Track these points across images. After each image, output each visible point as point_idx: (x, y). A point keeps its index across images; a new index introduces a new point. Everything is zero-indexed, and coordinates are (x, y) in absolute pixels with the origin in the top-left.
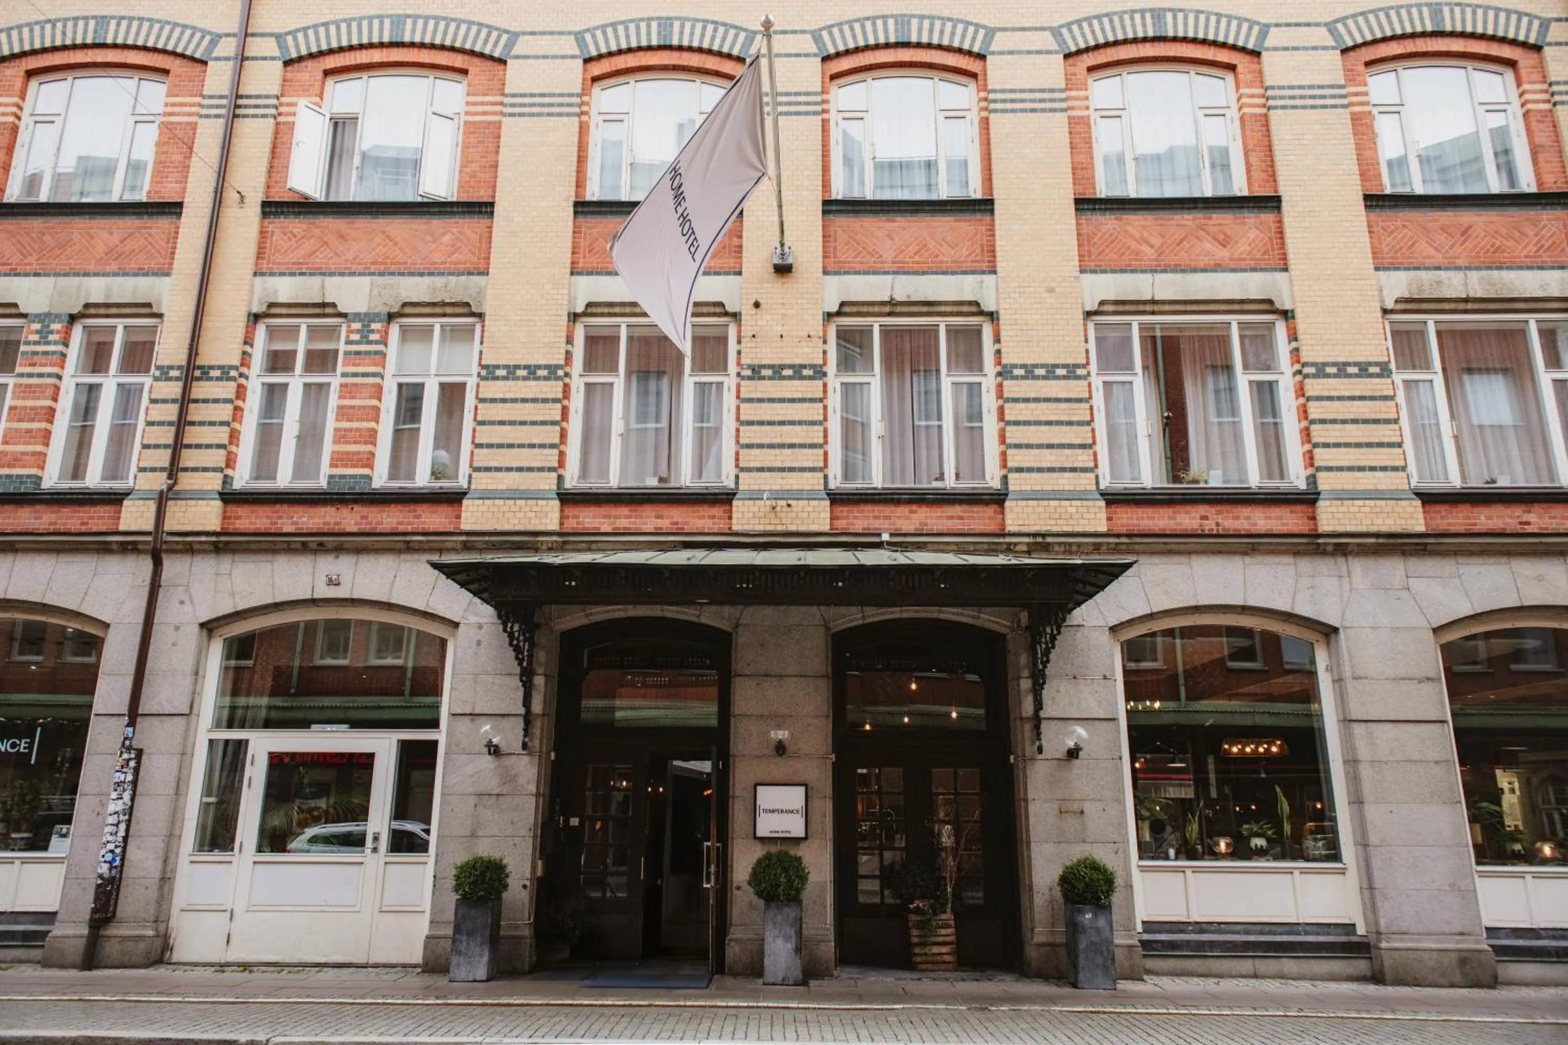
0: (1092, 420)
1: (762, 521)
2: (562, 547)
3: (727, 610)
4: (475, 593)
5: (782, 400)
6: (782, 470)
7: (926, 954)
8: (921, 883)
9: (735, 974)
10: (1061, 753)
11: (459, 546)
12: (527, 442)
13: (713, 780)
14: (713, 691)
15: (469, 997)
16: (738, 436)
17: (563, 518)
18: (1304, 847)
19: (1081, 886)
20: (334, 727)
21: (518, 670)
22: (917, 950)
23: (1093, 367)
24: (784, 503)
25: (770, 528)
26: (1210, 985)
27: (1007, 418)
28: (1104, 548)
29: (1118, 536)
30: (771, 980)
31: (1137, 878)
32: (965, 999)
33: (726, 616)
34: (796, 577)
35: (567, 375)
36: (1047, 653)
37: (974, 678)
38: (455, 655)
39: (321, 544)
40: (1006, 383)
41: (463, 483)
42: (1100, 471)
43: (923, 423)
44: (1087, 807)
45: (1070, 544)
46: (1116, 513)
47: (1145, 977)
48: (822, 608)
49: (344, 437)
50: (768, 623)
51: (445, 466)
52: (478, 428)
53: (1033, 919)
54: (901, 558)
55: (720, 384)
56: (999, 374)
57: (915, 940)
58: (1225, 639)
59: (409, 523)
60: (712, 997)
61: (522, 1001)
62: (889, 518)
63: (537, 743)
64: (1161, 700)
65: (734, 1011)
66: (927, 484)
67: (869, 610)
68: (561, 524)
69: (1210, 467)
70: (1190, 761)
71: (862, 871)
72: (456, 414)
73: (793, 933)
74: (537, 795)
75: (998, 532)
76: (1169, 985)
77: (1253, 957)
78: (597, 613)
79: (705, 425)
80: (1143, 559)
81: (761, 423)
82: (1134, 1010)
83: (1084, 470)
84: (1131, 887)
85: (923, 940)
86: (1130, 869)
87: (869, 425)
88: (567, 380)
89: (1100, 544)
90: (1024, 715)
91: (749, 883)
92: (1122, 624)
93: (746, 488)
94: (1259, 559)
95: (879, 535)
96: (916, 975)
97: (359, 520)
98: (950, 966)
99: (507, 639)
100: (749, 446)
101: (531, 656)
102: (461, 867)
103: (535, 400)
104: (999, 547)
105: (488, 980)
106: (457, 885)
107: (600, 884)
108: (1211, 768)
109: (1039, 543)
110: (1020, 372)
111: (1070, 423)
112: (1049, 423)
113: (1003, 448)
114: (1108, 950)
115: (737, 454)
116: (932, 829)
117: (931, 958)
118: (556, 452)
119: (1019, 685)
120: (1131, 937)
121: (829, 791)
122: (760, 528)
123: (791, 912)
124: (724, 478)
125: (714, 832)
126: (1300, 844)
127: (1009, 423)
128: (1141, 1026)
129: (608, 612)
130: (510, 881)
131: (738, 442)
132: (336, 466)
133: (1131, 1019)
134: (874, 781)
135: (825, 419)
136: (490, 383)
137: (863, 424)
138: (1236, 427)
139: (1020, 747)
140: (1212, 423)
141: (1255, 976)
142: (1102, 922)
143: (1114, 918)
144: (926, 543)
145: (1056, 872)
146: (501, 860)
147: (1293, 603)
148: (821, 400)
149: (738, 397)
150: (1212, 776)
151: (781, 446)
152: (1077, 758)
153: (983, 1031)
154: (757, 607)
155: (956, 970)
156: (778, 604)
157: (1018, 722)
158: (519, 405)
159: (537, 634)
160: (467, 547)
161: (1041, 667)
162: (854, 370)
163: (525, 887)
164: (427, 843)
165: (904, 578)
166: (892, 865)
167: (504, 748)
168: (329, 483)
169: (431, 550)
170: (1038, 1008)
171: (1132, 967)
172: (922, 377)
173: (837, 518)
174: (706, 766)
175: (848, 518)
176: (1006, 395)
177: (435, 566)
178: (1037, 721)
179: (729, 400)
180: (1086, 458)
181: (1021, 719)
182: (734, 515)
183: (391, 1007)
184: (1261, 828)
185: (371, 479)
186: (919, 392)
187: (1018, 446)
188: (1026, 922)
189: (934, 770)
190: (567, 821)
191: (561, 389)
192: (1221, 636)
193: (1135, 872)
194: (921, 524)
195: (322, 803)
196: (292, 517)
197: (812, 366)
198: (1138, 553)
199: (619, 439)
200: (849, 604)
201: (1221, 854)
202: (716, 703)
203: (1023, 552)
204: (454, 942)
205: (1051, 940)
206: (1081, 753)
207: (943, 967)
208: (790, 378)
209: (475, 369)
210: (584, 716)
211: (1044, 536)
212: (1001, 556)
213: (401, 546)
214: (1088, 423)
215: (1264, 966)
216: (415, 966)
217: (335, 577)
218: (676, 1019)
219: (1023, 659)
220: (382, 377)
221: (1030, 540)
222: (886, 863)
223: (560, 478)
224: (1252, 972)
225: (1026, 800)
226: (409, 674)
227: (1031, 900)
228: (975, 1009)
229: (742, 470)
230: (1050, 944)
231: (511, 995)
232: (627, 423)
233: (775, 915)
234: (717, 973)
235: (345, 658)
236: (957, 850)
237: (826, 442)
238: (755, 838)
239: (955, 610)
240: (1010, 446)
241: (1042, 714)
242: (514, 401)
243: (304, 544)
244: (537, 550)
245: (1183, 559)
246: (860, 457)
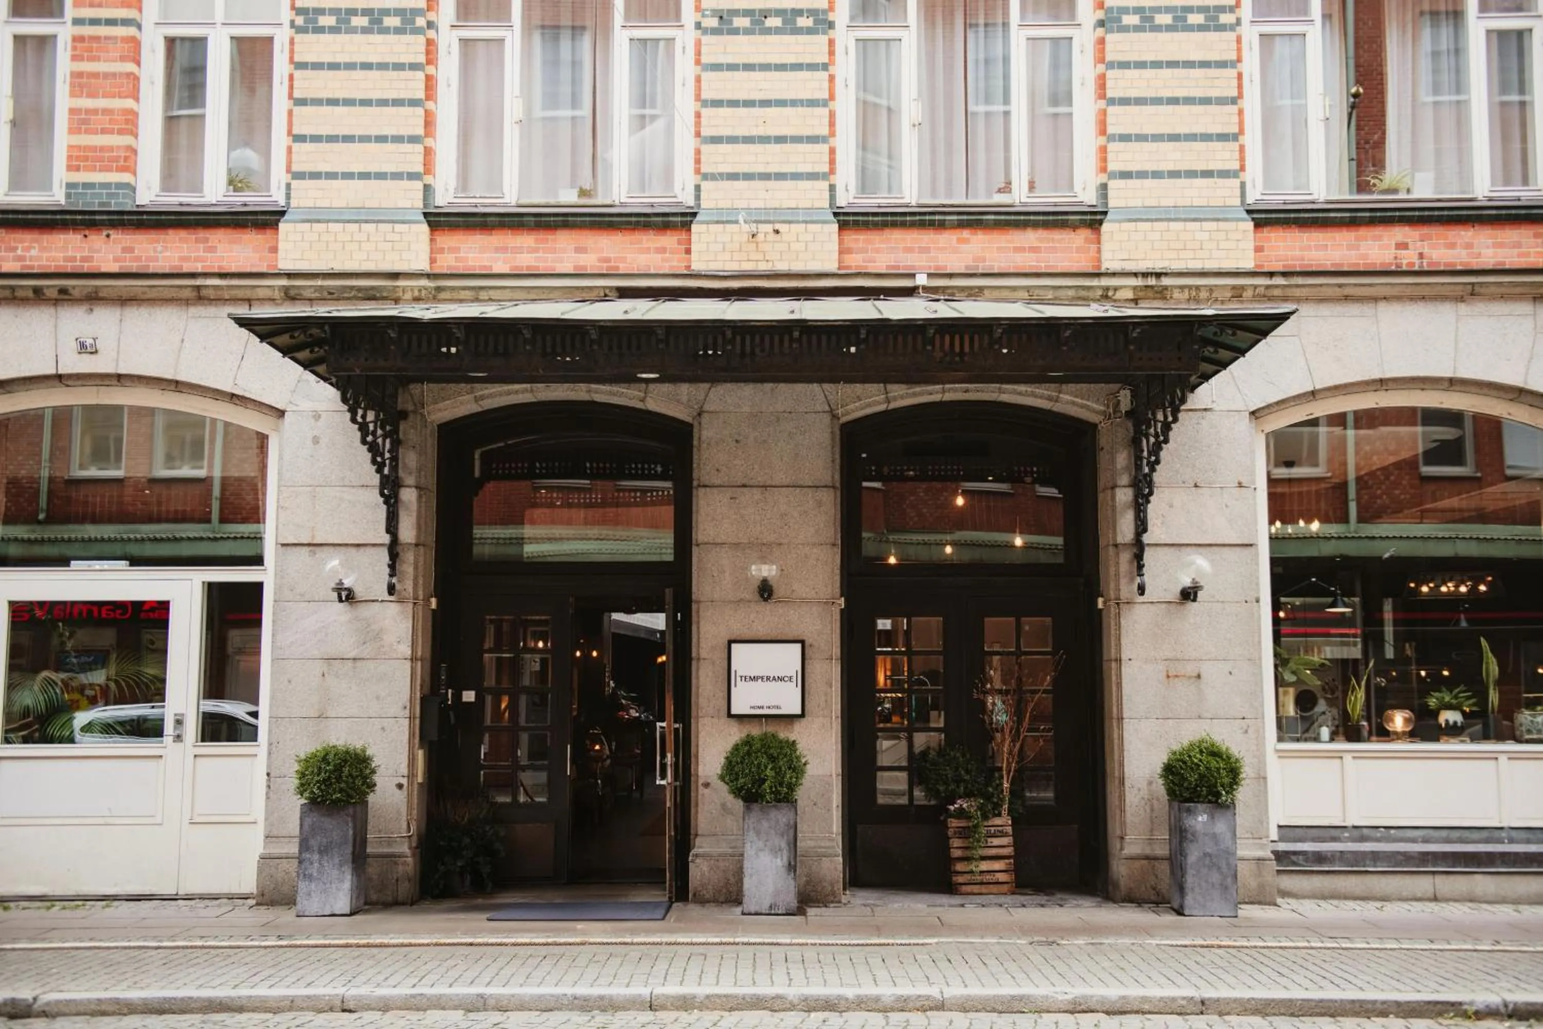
0: (1240, 96)
1: (736, 256)
2: (435, 296)
3: (685, 389)
4: (306, 365)
5: (765, 67)
6: (766, 177)
7: (972, 872)
8: (967, 777)
9: (702, 901)
10: (1174, 593)
11: (277, 294)
12: (374, 132)
13: (669, 639)
14: (667, 512)
15: (325, 936)
16: (698, 124)
17: (434, 252)
18: (1517, 723)
19: (1193, 778)
20: (106, 564)
21: (376, 479)
22: (959, 867)
23: (1246, 11)
24: (769, 228)
25: (748, 267)
26: (1370, 910)
27: (1110, 94)
28: (1248, 294)
29: (1271, 274)
30: (753, 909)
31: (1274, 767)
32: (1024, 930)
33: (684, 399)
34: (786, 338)
35: (430, 25)
36: (1156, 449)
37: (1052, 492)
38: (281, 458)
39: (63, 291)
40: (1109, 38)
41: (278, 197)
42: (1247, 176)
43: (981, 108)
44: (1207, 670)
45: (1198, 288)
46: (1268, 239)
47: (1279, 901)
48: (826, 386)
49: (85, 122)
50: (746, 409)
51: (249, 171)
52: (297, 110)
53: (1123, 824)
54: (944, 311)
55: (670, 41)
56: (1101, 23)
57: (956, 853)
58: (1419, 429)
59: (197, 259)
60: (671, 931)
61: (400, 941)
62: (926, 250)
63: (409, 585)
64: (1322, 521)
65: (701, 949)
66: (983, 197)
67: (897, 390)
68: (433, 261)
69: (1416, 165)
70: (1358, 607)
71: (883, 760)
72: (261, 90)
73: (784, 845)
74: (413, 659)
75: (1091, 270)
76: (1311, 910)
77: (1434, 873)
78: (491, 396)
79: (648, 111)
80: (1306, 310)
81: (733, 103)
82: (1262, 944)
83: (1224, 174)
84: (1265, 778)
85: (968, 853)
86: (1263, 755)
87: (900, 112)
88: (431, 34)
89: (1243, 288)
90: (1120, 540)
91: (722, 777)
92: (1269, 406)
93: (712, 205)
94: (1480, 307)
95: (913, 276)
96: (956, 900)
97: (119, 253)
98: (1005, 888)
99: (358, 434)
100: (716, 140)
101: (394, 459)
102: (306, 761)
103: (382, 66)
104: (1091, 294)
105: (352, 914)
106: (302, 785)
107: (510, 784)
108: (1388, 615)
109: (1152, 287)
110: (1131, 20)
111: (1206, 101)
112: (1174, 101)
113: (1102, 140)
114: (1228, 864)
115: (698, 152)
116: (983, 703)
117: (979, 878)
118: (419, 148)
119: (1113, 498)
120: (1262, 846)
121: (836, 651)
122: (733, 267)
123: (781, 816)
124: (677, 190)
125: (670, 708)
126: (1511, 719)
127: (1112, 102)
128: (1270, 963)
129: (509, 393)
130: (376, 778)
131: (698, 134)
132: (77, 169)
133: (1256, 955)
134: (901, 641)
135: (832, 97)
136: (311, 37)
137: (889, 109)
138: (1461, 109)
139: (1112, 585)
140: (1424, 104)
141: (1435, 899)
142: (1221, 827)
143: (1239, 820)
144: (981, 289)
145: (1160, 758)
146: (364, 751)
147: (1527, 374)
148: (825, 67)
149: (698, 62)
150: (1389, 630)
151: (764, 140)
152: (1194, 600)
153: (1048, 970)
154: (729, 386)
155: (1013, 893)
156: (762, 381)
157: (1111, 550)
158: (358, 74)
159: (402, 426)
160: (290, 296)
161: (1146, 470)
162: (876, 17)
163: (400, 786)
164: (255, 727)
165: (947, 338)
166: (925, 754)
167: (360, 592)
168: (68, 196)
169: (235, 300)
170: (1127, 941)
171: (1261, 887)
172: (982, 34)
173: (849, 251)
174: (657, 621)
175: (864, 251)
176: (1109, 57)
177: (242, 322)
178: (1138, 549)
179: (685, 67)
180: (1227, 155)
181: (1116, 546)
182: (694, 248)
183: (213, 952)
184: (1456, 697)
185: (134, 190)
186: (977, 61)
187: (1125, 138)
188: (1114, 829)
189: (986, 619)
190: (458, 696)
191: (423, 49)
192: (1414, 424)
193: (1271, 759)
194: (974, 260)
195: (98, 677)
196: (16, 248)
197: (812, 12)
198: (1298, 300)
199: (517, 128)
200: (864, 381)
201: (1396, 733)
202: (672, 531)
203: (1127, 300)
204: (300, 862)
205: (1148, 851)
206: (1200, 594)
207: (994, 889)
208: (777, 31)
209: (286, 15)
210: (477, 550)
211: (1158, 275)
212: (1094, 306)
213: (187, 293)
214: (1234, 101)
215: (1445, 884)
216: (246, 898)
217: (89, 341)
218: (619, 960)
219: (1122, 459)
220: (139, 27)
221: (1139, 282)
222: (917, 750)
223: (428, 190)
224: (1430, 894)
225: (1119, 661)
226: (216, 491)
227: (1122, 798)
228: (1040, 943)
229: (705, 177)
230: (1147, 858)
231: (386, 933)
232: (528, 110)
233: (759, 821)
234: (677, 901)
235: (119, 468)
236: (1018, 731)
237: (832, 134)
238: (730, 715)
239: (1022, 388)
240: (1112, 138)
241: (1146, 538)
242: (350, 66)
243: (37, 291)
244: (397, 301)
245: (1367, 309)
246: (885, 161)
